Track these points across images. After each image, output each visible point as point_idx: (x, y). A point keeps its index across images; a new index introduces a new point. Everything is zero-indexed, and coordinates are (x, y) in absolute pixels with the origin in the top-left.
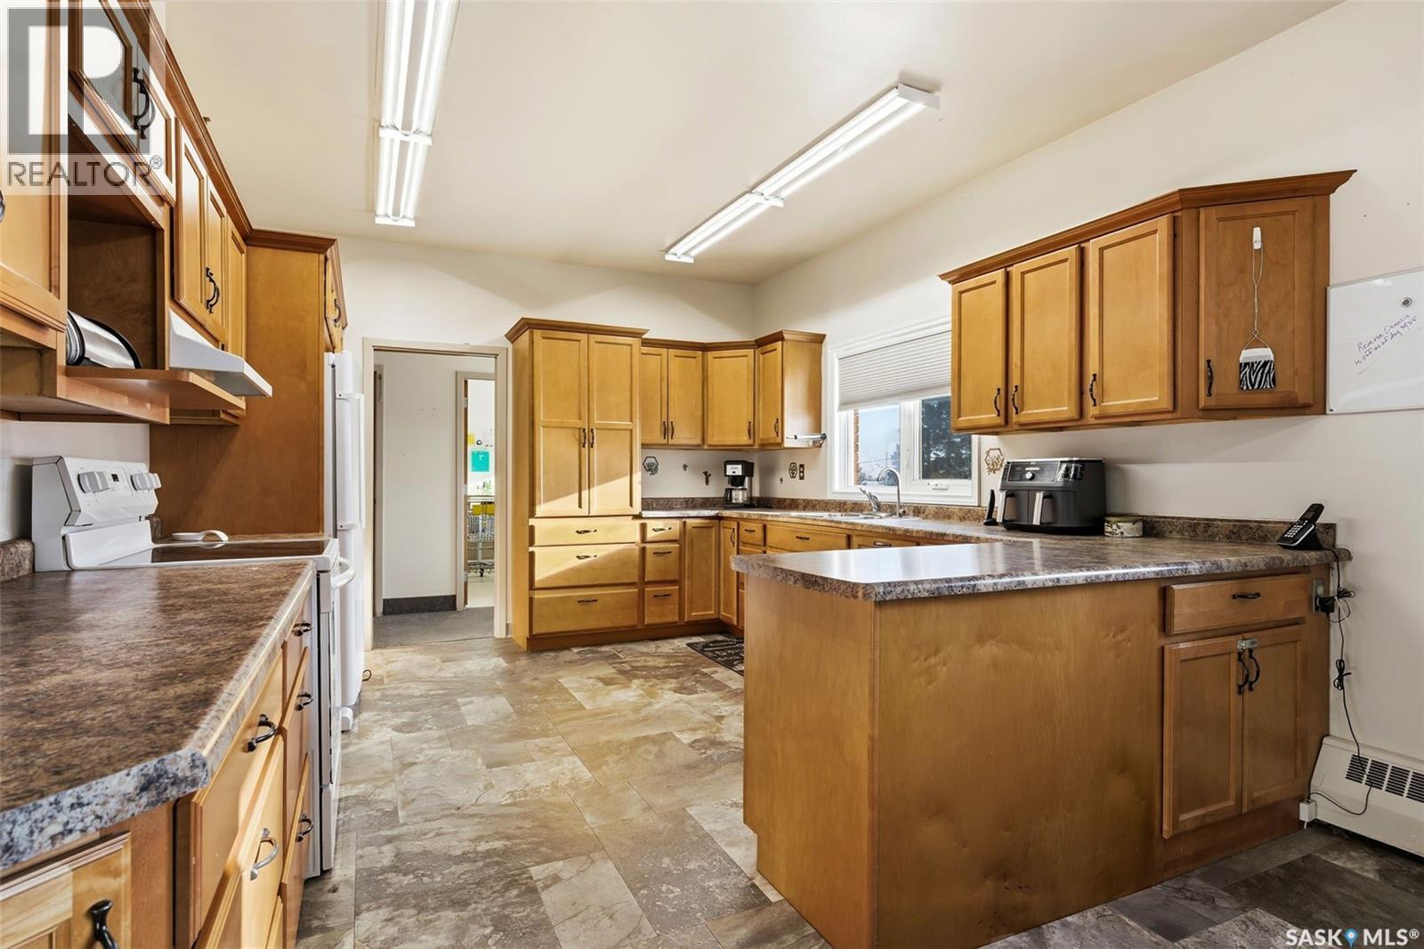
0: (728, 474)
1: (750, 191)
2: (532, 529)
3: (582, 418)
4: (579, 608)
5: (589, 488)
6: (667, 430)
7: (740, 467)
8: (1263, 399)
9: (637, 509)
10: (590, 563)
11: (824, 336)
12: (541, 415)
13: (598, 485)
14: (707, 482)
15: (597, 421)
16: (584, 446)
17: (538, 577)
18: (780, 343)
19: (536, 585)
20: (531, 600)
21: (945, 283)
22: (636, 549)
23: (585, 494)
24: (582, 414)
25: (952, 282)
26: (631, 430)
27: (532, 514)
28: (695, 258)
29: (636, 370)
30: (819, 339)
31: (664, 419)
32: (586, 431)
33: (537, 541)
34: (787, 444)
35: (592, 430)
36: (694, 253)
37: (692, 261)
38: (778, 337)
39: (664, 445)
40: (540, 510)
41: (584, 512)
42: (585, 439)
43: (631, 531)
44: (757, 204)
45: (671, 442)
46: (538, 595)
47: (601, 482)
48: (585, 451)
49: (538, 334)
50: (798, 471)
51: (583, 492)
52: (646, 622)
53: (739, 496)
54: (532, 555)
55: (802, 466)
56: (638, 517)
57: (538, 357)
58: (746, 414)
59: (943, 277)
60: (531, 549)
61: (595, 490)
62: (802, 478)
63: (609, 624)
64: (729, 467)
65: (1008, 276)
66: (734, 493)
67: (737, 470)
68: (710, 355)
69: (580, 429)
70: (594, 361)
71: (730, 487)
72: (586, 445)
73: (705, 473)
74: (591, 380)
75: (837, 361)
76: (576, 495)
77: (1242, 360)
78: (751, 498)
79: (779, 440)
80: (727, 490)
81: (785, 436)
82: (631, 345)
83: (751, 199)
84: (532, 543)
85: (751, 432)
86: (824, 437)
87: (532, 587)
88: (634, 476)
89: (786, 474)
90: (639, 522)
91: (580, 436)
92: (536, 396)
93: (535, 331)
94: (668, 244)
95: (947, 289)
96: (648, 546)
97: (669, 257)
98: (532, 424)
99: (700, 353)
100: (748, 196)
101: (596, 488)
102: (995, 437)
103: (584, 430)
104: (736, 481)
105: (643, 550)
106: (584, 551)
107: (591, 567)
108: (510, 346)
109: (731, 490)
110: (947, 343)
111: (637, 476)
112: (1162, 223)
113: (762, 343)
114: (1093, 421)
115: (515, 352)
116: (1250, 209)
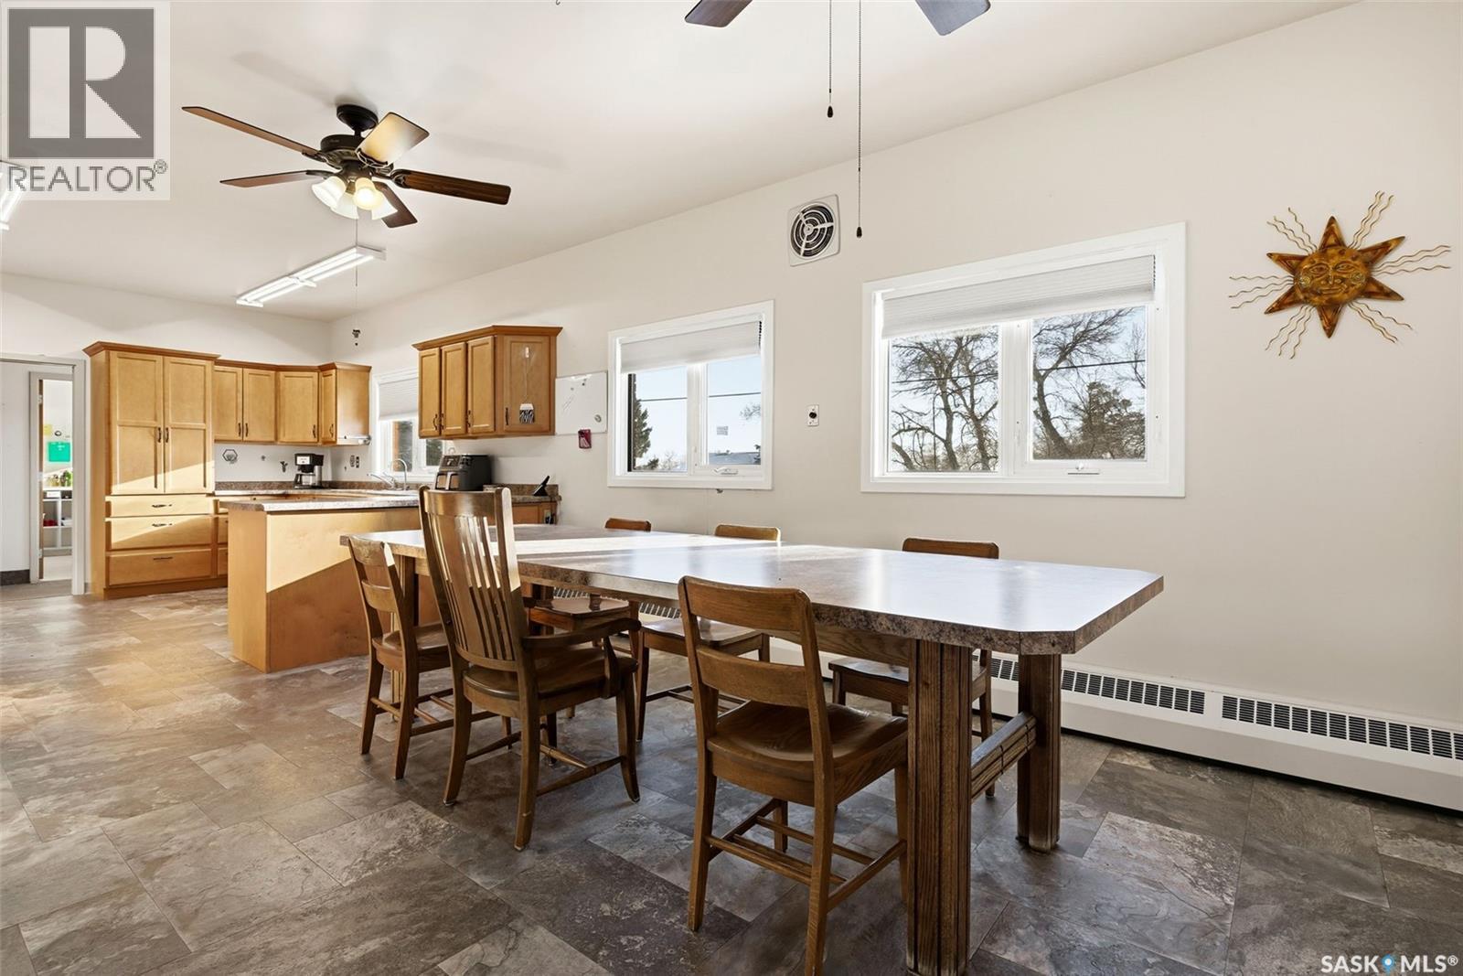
0: (298, 463)
1: (289, 275)
2: (108, 504)
3: (158, 419)
4: (155, 563)
5: (164, 472)
6: (243, 429)
7: (308, 458)
8: (528, 427)
9: (211, 488)
10: (164, 529)
11: (370, 368)
12: (117, 416)
13: (173, 470)
14: (284, 470)
15: (171, 421)
16: (159, 441)
17: (115, 539)
18: (334, 371)
19: (113, 547)
20: (108, 559)
21: (415, 349)
22: (210, 519)
23: (160, 477)
24: (158, 416)
25: (419, 349)
26: (205, 430)
27: (109, 492)
28: (265, 304)
29: (209, 385)
30: (368, 369)
31: (240, 421)
32: (162, 429)
33: (113, 514)
34: (339, 442)
35: (167, 429)
36: (262, 300)
37: (262, 306)
38: (332, 366)
39: (240, 441)
40: (116, 489)
41: (160, 490)
42: (161, 436)
43: (207, 506)
44: (294, 284)
45: (245, 438)
46: (114, 555)
47: (177, 466)
48: (160, 445)
49: (114, 354)
50: (355, 461)
51: (159, 476)
52: (219, 573)
53: (309, 479)
54: (109, 525)
55: (358, 458)
56: (212, 495)
57: (115, 372)
58: (312, 421)
59: (414, 346)
60: (107, 520)
61: (170, 474)
62: (358, 467)
63: (184, 576)
64: (299, 458)
65: (441, 351)
66: (303, 477)
67: (307, 461)
68: (282, 374)
69: (155, 428)
70: (170, 377)
71: (300, 472)
72: (162, 440)
73: (283, 463)
74: (166, 391)
75: (377, 386)
76: (153, 478)
77: (521, 409)
78: (320, 482)
79: (334, 440)
80: (297, 475)
81: (338, 436)
82: (204, 366)
83: (287, 281)
84: (108, 514)
85: (316, 432)
86: (369, 438)
87: (108, 547)
88: (207, 463)
89: (348, 464)
90: (211, 499)
91: (155, 434)
92: (113, 401)
93: (111, 352)
94: (239, 292)
95: (416, 352)
96: (220, 516)
97: (239, 302)
98: (109, 423)
99: (273, 372)
100: (287, 278)
101: (171, 472)
102: (451, 441)
103: (159, 429)
104: (306, 469)
105: (216, 520)
106: (158, 521)
107: (167, 534)
108: (88, 359)
109: (301, 475)
110: (417, 381)
111: (210, 464)
112: (489, 339)
113: (325, 369)
114: (470, 435)
115: (94, 364)
116: (524, 339)
